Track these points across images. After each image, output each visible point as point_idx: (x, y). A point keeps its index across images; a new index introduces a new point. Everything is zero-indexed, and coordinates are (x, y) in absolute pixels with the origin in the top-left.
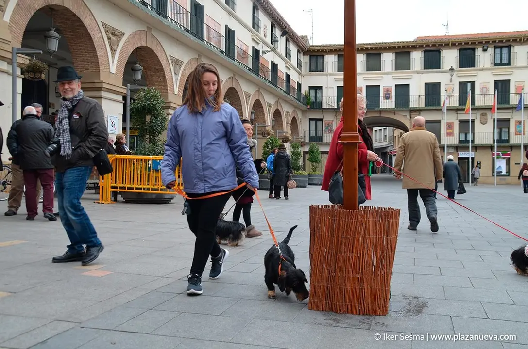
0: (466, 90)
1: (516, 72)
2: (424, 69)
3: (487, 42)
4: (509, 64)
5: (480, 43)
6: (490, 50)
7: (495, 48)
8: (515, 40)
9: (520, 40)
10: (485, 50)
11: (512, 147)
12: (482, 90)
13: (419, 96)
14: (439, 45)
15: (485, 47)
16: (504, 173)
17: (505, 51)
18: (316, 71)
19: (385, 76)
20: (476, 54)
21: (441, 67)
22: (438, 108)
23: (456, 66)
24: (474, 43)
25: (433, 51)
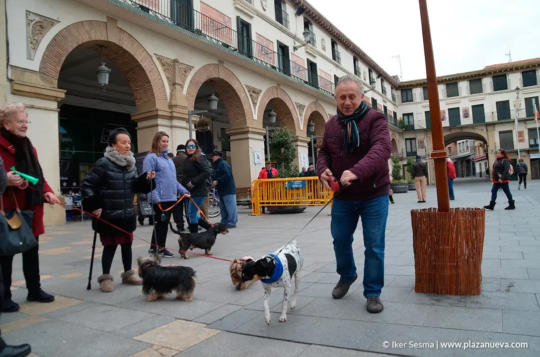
0: (531, 104)
2: (494, 91)
13: (493, 113)
14: (504, 71)
18: (407, 101)
19: (463, 100)
20: (537, 74)
21: (508, 88)
22: (509, 120)
23: (520, 86)
24: (534, 66)
25: (499, 76)
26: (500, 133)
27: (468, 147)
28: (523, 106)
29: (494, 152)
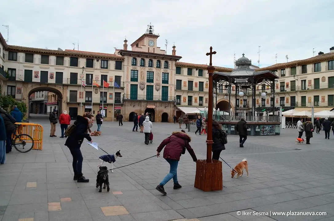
0: (89, 78)
1: (110, 72)
2: (70, 66)
3: (99, 58)
4: (107, 68)
5: (96, 57)
6: (100, 61)
7: (102, 60)
8: (110, 58)
9: (112, 59)
10: (98, 61)
11: (108, 105)
12: (96, 78)
13: (68, 79)
14: (78, 56)
15: (98, 60)
16: (104, 116)
17: (105, 62)
18: (13, 60)
19: (51, 67)
20: (94, 62)
21: (78, 66)
22: (76, 85)
23: (85, 66)
24: (93, 57)
25: (74, 58)
26: (71, 91)
27: (43, 95)
28: (85, 78)
29: (66, 102)
